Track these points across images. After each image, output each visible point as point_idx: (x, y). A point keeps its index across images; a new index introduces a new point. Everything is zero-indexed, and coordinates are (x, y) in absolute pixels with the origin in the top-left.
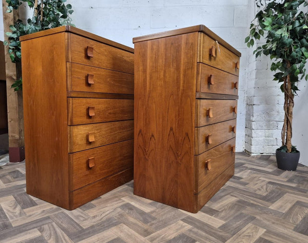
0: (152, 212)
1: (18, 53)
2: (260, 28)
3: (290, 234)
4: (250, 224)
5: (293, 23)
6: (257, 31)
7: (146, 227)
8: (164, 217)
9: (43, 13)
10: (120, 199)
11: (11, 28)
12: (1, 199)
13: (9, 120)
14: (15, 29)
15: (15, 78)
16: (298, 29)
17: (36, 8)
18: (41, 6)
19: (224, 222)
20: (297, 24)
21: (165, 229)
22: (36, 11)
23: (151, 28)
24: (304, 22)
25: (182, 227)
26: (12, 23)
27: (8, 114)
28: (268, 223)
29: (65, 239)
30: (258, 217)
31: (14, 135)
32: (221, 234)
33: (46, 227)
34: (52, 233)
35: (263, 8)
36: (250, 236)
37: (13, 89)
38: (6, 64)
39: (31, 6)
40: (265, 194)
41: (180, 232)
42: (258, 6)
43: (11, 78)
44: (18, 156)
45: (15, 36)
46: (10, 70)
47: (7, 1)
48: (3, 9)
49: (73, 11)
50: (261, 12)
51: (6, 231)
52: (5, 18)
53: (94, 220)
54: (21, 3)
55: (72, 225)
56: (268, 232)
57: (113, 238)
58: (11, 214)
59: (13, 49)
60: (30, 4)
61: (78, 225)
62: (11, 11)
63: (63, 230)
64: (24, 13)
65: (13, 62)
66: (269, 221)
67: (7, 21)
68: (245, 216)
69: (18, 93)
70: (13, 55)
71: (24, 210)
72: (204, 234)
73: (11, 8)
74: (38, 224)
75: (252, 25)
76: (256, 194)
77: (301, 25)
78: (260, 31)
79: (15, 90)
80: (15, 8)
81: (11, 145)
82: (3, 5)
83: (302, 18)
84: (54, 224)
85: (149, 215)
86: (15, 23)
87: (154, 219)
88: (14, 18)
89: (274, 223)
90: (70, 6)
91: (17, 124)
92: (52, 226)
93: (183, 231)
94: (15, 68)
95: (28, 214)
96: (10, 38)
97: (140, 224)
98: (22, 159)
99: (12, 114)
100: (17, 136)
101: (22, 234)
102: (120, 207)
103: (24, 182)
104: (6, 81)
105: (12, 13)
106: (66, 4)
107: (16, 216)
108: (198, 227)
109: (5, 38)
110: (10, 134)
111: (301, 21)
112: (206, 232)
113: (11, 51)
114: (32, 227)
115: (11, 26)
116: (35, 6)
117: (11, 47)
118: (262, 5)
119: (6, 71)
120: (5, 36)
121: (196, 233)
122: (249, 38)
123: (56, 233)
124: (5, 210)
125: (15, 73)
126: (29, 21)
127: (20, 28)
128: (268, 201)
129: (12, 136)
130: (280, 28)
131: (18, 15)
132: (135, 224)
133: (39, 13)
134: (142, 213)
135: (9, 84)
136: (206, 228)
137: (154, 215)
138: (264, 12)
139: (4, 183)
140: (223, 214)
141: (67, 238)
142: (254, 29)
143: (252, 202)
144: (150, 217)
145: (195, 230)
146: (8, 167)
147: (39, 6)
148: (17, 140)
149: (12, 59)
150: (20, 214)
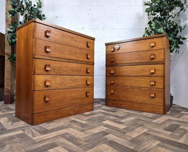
0: (87, 123)
1: (13, 40)
2: (150, 30)
3: (161, 131)
4: (140, 128)
5: (166, 26)
6: (149, 31)
7: (82, 129)
8: (93, 125)
9: (29, 18)
10: (69, 119)
11: (10, 26)
12: (1, 118)
13: (5, 79)
14: (12, 27)
15: (10, 54)
16: (169, 29)
17: (25, 16)
18: (28, 15)
19: (126, 127)
20: (168, 26)
21: (93, 129)
22: (25, 17)
23: (90, 29)
24: (171, 25)
25: (103, 128)
26: (10, 24)
27: (5, 75)
28: (150, 127)
29: (37, 134)
30: (145, 125)
31: (7, 87)
32: (123, 131)
33: (26, 129)
34: (30, 132)
35: (151, 19)
36: (139, 132)
37: (9, 60)
38: (6, 47)
39: (22, 15)
40: (151, 117)
41: (101, 131)
42: (149, 19)
43: (8, 54)
44: (9, 100)
45: (12, 31)
46: (8, 50)
47: (8, 12)
48: (6, 16)
49: (45, 18)
50: (150, 21)
51: (4, 131)
52: (7, 21)
53: (54, 127)
54: (17, 13)
55: (41, 128)
56: (149, 130)
57: (64, 133)
58: (6, 125)
59: (10, 38)
60: (22, 13)
61: (45, 129)
62: (10, 17)
63: (36, 131)
64: (18, 19)
65: (10, 45)
66: (150, 126)
67: (8, 22)
68: (138, 125)
69: (11, 63)
70: (10, 41)
71: (14, 123)
72: (114, 131)
73: (11, 15)
74: (22, 128)
75: (146, 28)
76: (146, 116)
77: (170, 26)
78: (150, 32)
79: (10, 61)
80: (13, 15)
81: (6, 94)
82: (6, 14)
83: (170, 23)
84: (31, 128)
85: (85, 124)
86: (12, 24)
87: (88, 126)
88: (12, 21)
89: (153, 127)
90: (44, 15)
91: (10, 81)
92: (30, 129)
93: (103, 130)
94: (10, 49)
95: (16, 125)
96: (9, 32)
97: (80, 128)
98: (12, 102)
99: (7, 75)
100: (10, 88)
101: (13, 132)
102: (69, 121)
103: (14, 112)
104: (5, 57)
105: (11, 18)
106: (42, 14)
107: (9, 126)
108: (111, 129)
109: (6, 32)
110: (5, 87)
111: (170, 25)
112: (116, 130)
113: (9, 38)
114: (18, 129)
115: (10, 25)
116: (24, 15)
117: (9, 37)
118: (151, 18)
119: (5, 50)
120: (6, 30)
121: (110, 131)
122: (145, 35)
123: (32, 131)
124: (2, 123)
125: (11, 51)
126: (20, 23)
127: (15, 26)
128: (153, 119)
129: (6, 88)
130: (159, 28)
131: (14, 20)
132: (77, 128)
133: (26, 19)
134: (81, 124)
135: (6, 57)
136: (116, 129)
137: (88, 124)
138: (152, 22)
139: (1, 112)
140: (126, 124)
141: (38, 133)
142: (148, 30)
143: (143, 119)
144: (86, 125)
145: (110, 130)
146: (3, 106)
147: (26, 15)
148: (10, 91)
149: (9, 43)
150: (11, 125)
